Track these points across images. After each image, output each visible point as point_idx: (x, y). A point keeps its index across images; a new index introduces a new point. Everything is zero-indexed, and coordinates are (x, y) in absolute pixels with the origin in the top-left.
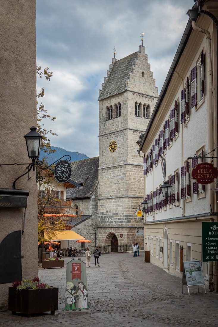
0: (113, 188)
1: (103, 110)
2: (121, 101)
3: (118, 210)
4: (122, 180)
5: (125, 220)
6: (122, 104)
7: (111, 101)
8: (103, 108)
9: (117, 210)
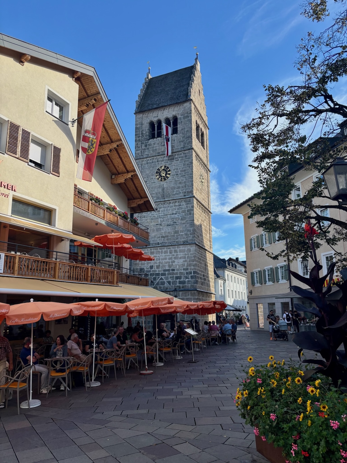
0: (163, 231)
1: (143, 126)
2: (178, 114)
3: (176, 263)
4: (182, 219)
5: (190, 280)
6: (180, 118)
7: (159, 114)
8: (143, 122)
9: (174, 264)
